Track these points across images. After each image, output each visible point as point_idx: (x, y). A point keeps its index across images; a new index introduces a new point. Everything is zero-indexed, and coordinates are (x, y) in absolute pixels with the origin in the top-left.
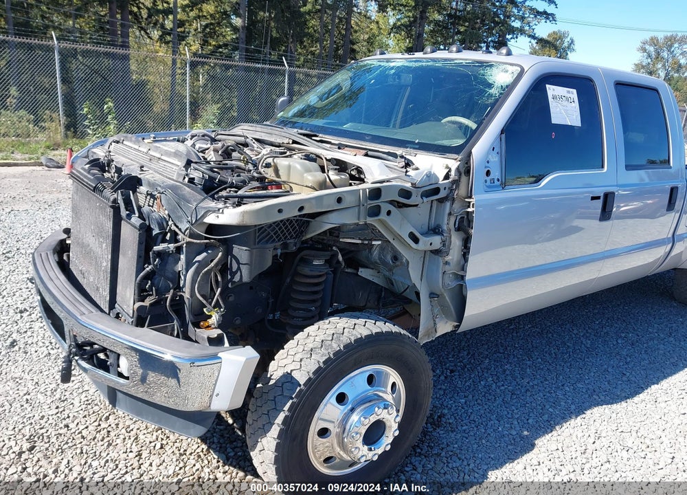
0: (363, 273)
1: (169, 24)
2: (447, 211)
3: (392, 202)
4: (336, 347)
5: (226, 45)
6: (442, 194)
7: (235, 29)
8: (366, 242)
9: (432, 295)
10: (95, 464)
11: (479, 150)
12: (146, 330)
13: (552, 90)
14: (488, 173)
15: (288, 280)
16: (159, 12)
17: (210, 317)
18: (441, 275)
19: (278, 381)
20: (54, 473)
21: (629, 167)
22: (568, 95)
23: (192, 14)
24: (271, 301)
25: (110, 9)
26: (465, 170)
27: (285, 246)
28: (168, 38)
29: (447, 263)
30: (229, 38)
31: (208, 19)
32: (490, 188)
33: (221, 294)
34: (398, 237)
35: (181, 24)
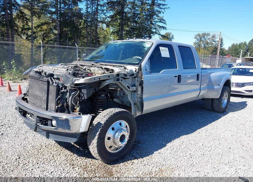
0: (115, 100)
1: (30, 33)
2: (137, 80)
3: (122, 77)
4: (111, 114)
5: (52, 40)
6: (135, 76)
7: (55, 35)
8: (116, 89)
9: (135, 104)
10: (40, 160)
11: (143, 64)
13: (161, 48)
14: (146, 70)
15: (95, 101)
16: (26, 29)
17: (76, 109)
18: (136, 98)
19: (96, 125)
20: (28, 163)
21: (184, 68)
22: (166, 49)
23: (39, 29)
24: (90, 107)
25: (7, 28)
26: (140, 69)
27: (95, 89)
28: (30, 38)
29: (138, 94)
30: (53, 38)
31: (44, 31)
32: (147, 74)
34: (124, 87)
35: (34, 33)
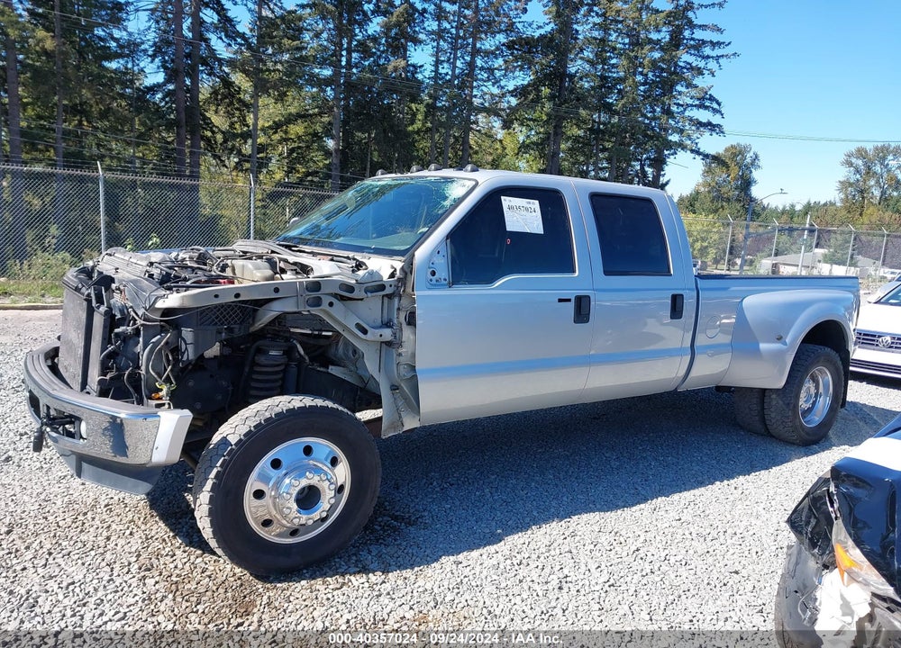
0: (333, 370)
1: (247, 149)
2: (396, 306)
4: (267, 415)
5: (315, 173)
6: (388, 291)
7: (328, 153)
8: (317, 333)
9: (394, 388)
11: (421, 253)
12: (108, 400)
14: (433, 273)
15: (247, 369)
16: (235, 136)
17: (161, 390)
18: (395, 366)
19: (215, 444)
23: (276, 137)
24: (230, 388)
25: (178, 134)
26: (408, 269)
27: (230, 330)
28: (247, 165)
29: (400, 355)
30: (321, 164)
31: (295, 142)
32: (437, 285)
33: (171, 370)
34: (345, 328)
35: (262, 148)
